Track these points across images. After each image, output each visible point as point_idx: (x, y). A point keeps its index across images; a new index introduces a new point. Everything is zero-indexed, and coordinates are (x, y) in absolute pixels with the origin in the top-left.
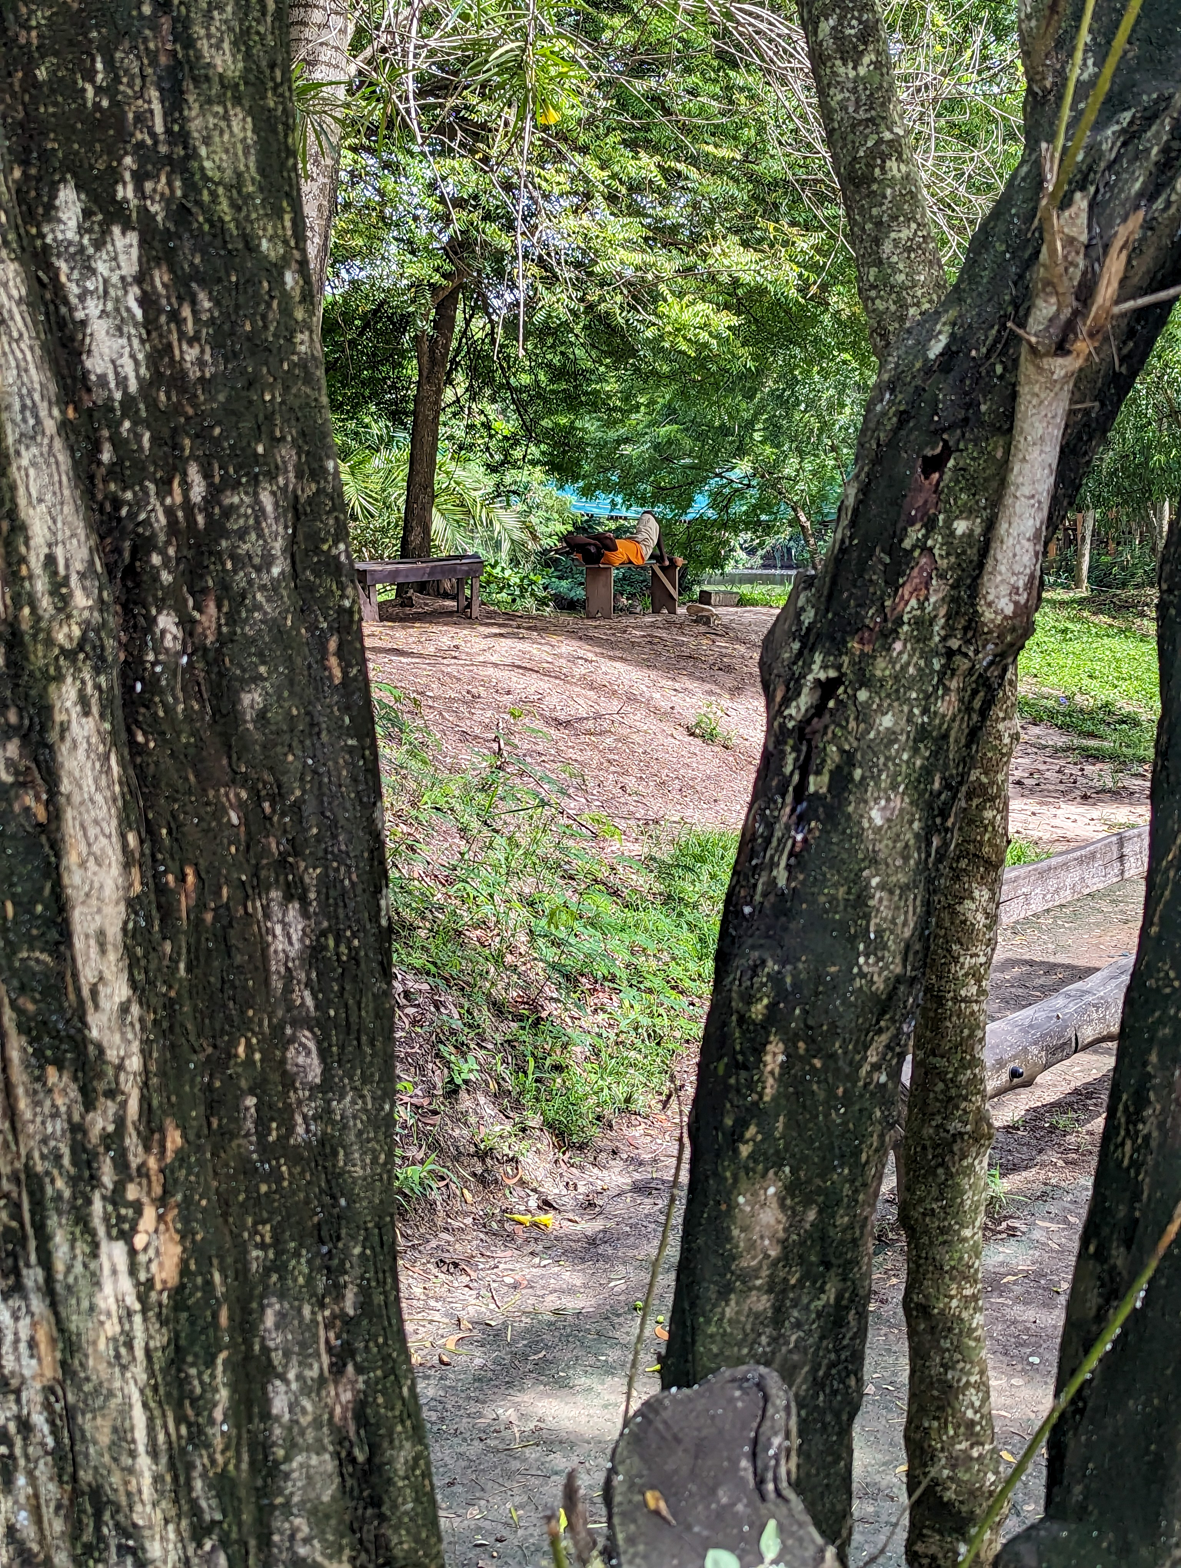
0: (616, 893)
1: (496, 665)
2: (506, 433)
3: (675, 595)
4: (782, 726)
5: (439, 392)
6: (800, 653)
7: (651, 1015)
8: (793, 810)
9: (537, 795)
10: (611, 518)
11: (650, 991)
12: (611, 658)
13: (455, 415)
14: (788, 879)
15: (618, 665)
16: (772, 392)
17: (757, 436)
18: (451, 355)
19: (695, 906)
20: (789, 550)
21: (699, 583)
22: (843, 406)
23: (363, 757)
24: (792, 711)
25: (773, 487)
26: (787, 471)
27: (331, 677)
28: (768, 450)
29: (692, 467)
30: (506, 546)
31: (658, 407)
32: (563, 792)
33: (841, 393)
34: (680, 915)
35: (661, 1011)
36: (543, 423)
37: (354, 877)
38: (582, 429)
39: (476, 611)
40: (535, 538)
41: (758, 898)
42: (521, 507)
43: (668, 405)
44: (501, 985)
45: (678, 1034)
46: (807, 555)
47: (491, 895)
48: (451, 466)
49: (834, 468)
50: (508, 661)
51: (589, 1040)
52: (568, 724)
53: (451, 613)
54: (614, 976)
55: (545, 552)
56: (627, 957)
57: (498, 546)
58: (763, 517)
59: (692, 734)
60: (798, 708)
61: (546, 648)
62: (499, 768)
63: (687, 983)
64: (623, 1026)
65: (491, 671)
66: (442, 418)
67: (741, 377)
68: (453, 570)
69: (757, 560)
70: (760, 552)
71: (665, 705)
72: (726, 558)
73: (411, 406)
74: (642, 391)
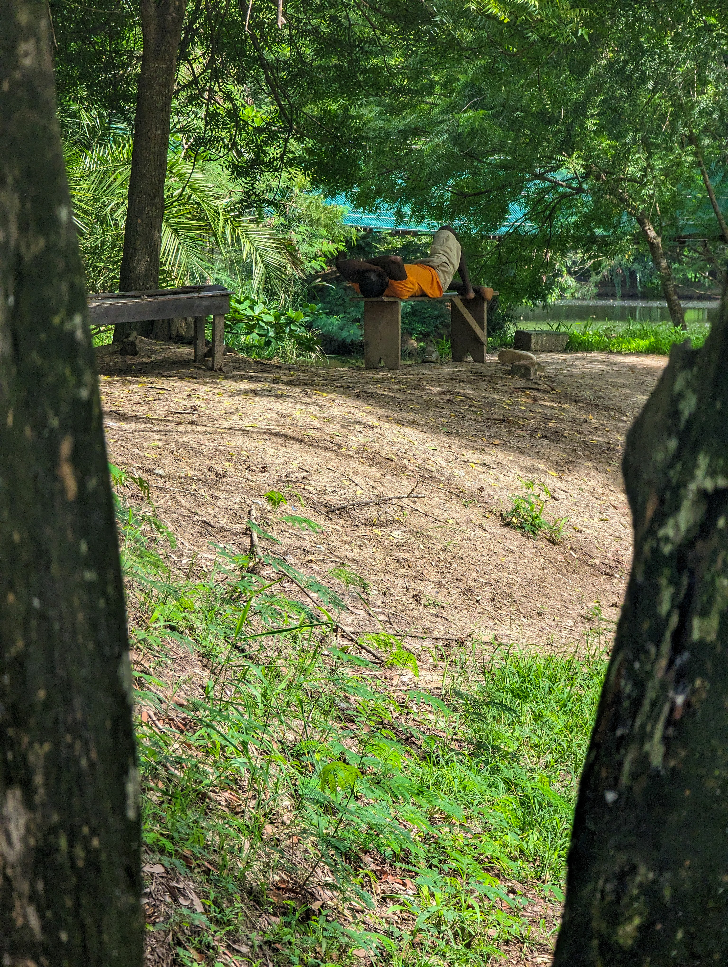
0: (409, 740)
1: (246, 432)
2: (258, 123)
3: (482, 335)
4: (656, 551)
5: (172, 70)
6: (678, 454)
7: (458, 907)
8: (671, 663)
9: (302, 607)
10: (396, 233)
11: (455, 873)
12: (399, 422)
13: (191, 99)
14: (666, 756)
15: (409, 431)
16: (610, 66)
17: (590, 124)
18: (186, 22)
19: (514, 758)
20: (632, 274)
21: (513, 319)
22: (704, 83)
23: (104, 594)
24: (669, 531)
25: (613, 192)
26: (631, 169)
27: (63, 491)
28: (604, 143)
29: (503, 166)
30: (258, 272)
31: (458, 86)
32: (338, 603)
33: (702, 66)
34: (495, 770)
35: (471, 900)
36: (306, 110)
37: (94, 755)
38: (360, 117)
39: (219, 359)
40: (296, 261)
41: (624, 780)
42: (276, 219)
43: (471, 85)
44: (257, 867)
45: (493, 932)
46: (657, 281)
47: (244, 744)
48: (186, 168)
49: (692, 165)
50: (264, 427)
51: (374, 939)
52: (342, 511)
53: (185, 363)
54: (408, 853)
55: (310, 279)
56: (425, 827)
57: (247, 272)
58: (599, 231)
59: (508, 525)
60: (677, 527)
61: (313, 409)
62: (252, 571)
63: (506, 864)
64: (421, 920)
65: (239, 440)
66: (175, 103)
67: (568, 48)
68: (189, 306)
69: (591, 288)
70: (595, 278)
71: (471, 485)
72: (549, 288)
73: (134, 89)
74: (437, 66)
